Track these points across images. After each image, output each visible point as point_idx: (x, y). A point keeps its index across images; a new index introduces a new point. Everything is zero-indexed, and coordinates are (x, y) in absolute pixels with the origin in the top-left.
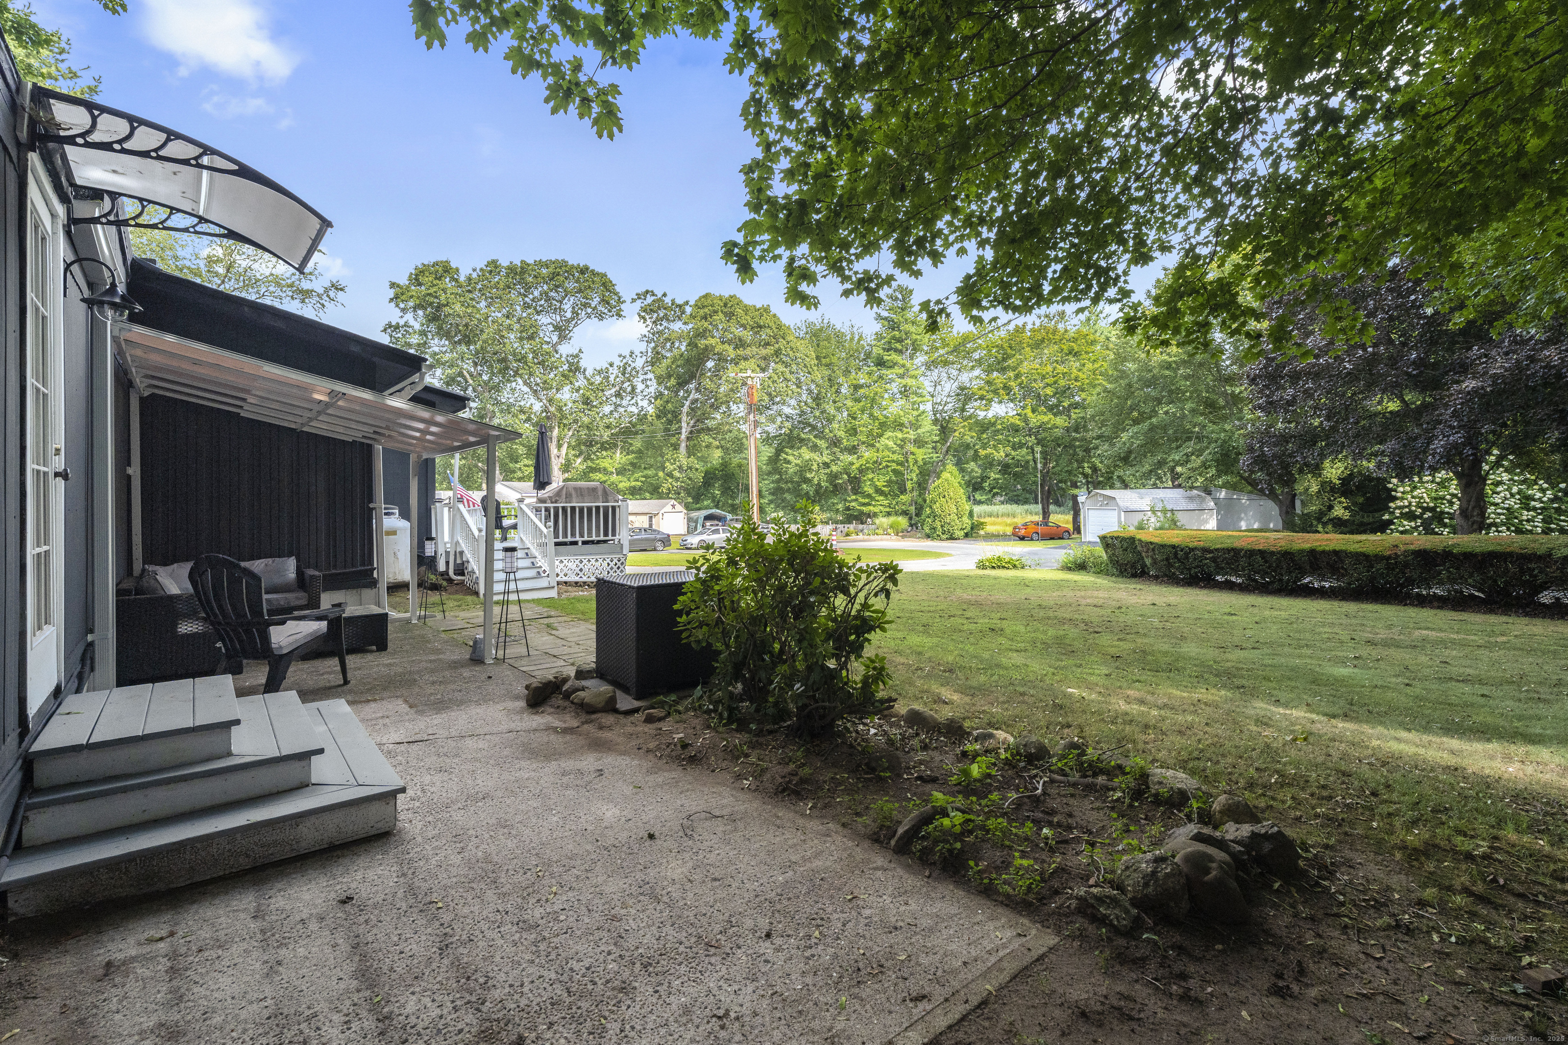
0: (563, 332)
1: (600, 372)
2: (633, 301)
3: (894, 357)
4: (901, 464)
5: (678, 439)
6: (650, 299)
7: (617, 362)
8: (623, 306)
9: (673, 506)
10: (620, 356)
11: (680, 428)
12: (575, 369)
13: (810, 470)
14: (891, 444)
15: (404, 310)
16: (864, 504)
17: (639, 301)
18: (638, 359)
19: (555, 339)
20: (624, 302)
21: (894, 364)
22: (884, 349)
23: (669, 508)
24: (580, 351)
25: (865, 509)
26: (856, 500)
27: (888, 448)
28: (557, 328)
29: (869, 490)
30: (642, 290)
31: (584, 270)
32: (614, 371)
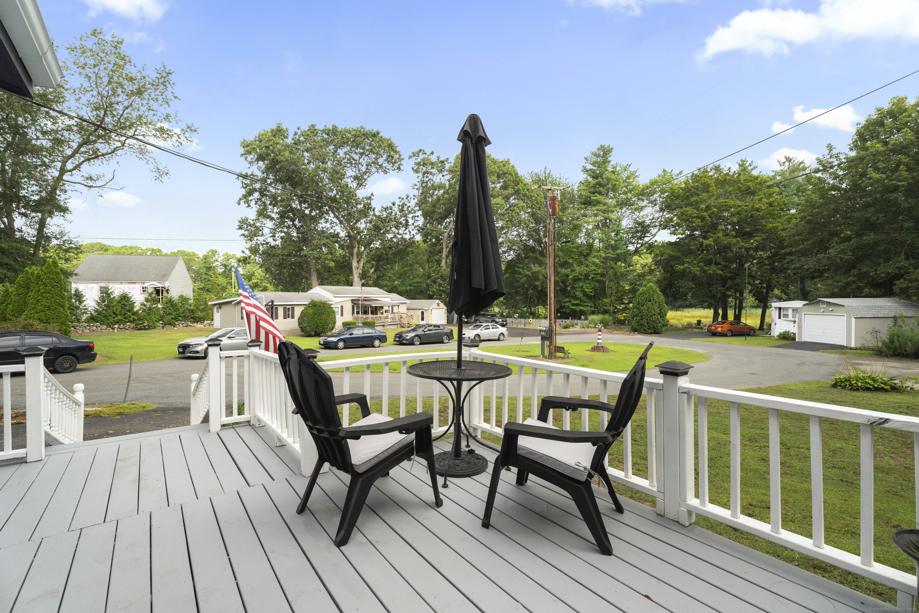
0: (360, 180)
1: (386, 209)
2: (410, 157)
3: (599, 197)
4: (603, 275)
5: (441, 257)
6: (422, 156)
7: (398, 202)
8: (402, 162)
9: (438, 304)
10: (399, 198)
11: (442, 248)
12: (368, 207)
13: (538, 280)
14: (597, 261)
15: (251, 163)
16: (577, 305)
17: (414, 158)
18: (412, 200)
19: (355, 185)
20: (403, 159)
21: (598, 202)
22: (590, 192)
23: (435, 305)
24: (372, 194)
25: (578, 308)
26: (570, 301)
27: (594, 263)
28: (356, 178)
29: (579, 294)
30: (416, 150)
31: (375, 135)
32: (396, 209)
